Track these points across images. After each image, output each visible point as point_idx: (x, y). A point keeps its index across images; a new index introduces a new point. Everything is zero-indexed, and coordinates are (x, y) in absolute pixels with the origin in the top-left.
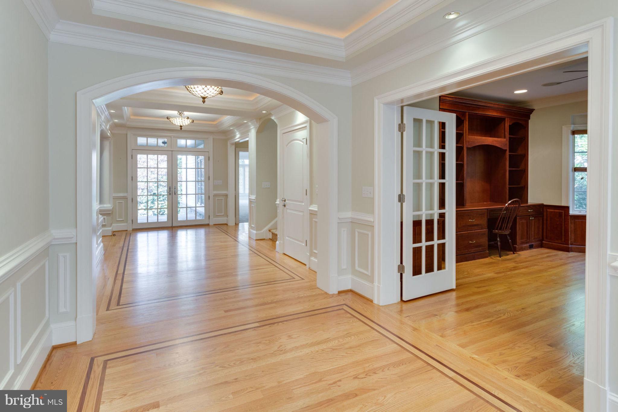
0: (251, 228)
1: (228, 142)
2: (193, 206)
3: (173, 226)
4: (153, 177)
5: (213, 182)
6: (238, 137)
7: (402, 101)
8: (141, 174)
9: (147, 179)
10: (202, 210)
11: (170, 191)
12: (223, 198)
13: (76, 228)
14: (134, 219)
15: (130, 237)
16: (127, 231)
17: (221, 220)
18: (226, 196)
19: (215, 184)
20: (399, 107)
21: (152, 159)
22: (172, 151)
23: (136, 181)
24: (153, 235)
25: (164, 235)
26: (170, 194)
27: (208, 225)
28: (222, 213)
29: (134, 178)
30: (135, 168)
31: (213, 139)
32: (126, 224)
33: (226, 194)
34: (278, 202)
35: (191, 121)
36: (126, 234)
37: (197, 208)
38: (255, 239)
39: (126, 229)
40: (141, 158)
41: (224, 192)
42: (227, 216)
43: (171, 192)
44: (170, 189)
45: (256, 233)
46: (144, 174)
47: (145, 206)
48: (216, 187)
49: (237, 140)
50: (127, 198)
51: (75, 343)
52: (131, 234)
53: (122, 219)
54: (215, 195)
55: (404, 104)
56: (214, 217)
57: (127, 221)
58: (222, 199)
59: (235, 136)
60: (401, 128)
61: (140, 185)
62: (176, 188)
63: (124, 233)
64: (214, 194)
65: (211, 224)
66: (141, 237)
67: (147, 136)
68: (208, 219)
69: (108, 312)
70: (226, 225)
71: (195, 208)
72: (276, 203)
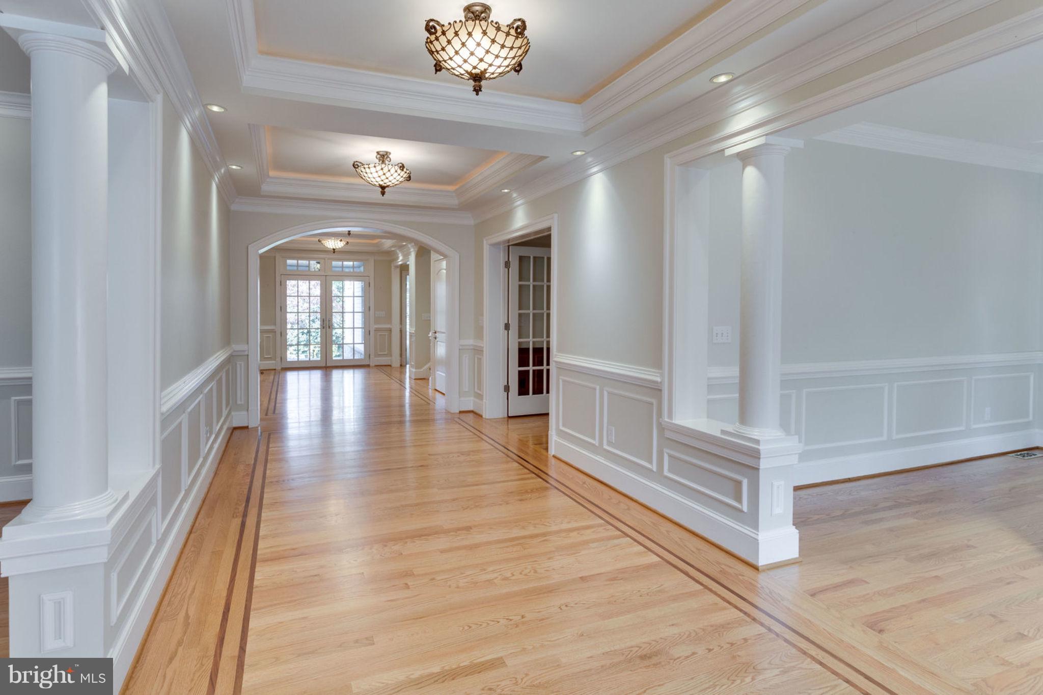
0: (412, 367)
1: (392, 265)
2: (350, 343)
3: (327, 365)
4: (304, 306)
5: (375, 313)
6: (400, 260)
7: (509, 241)
8: (291, 303)
9: (298, 309)
10: (361, 348)
11: (323, 324)
12: (387, 334)
13: (248, 343)
14: (283, 358)
15: (279, 376)
16: (275, 370)
17: (383, 360)
18: (390, 330)
19: (376, 316)
20: (505, 246)
21: (303, 285)
22: (326, 276)
23: (286, 312)
24: (304, 375)
25: (317, 375)
26: (324, 328)
27: (368, 366)
28: (385, 351)
29: (283, 309)
30: (284, 296)
31: (375, 260)
32: (274, 362)
33: (390, 328)
34: (430, 335)
35: (344, 243)
36: (275, 373)
37: (355, 345)
38: (414, 378)
39: (274, 368)
40: (291, 284)
41: (388, 326)
42: (391, 356)
43: (325, 325)
44: (323, 321)
45: (415, 372)
46: (294, 303)
47: (295, 350)
48: (377, 320)
49: (400, 263)
50: (275, 332)
51: (247, 427)
52: (279, 372)
53: (269, 356)
54: (377, 330)
55: (510, 244)
56: (375, 357)
57: (276, 359)
58: (385, 335)
59: (398, 258)
60: (507, 265)
61: (291, 318)
62: (330, 320)
63: (273, 372)
64: (377, 328)
65: (371, 364)
66: (292, 377)
67: (298, 259)
68: (368, 358)
69: (267, 417)
70: (389, 367)
71: (352, 345)
72: (429, 335)
